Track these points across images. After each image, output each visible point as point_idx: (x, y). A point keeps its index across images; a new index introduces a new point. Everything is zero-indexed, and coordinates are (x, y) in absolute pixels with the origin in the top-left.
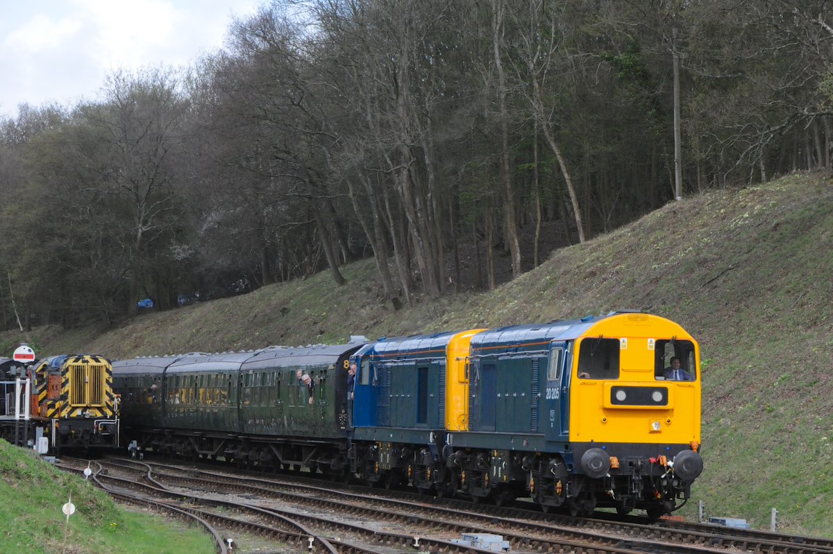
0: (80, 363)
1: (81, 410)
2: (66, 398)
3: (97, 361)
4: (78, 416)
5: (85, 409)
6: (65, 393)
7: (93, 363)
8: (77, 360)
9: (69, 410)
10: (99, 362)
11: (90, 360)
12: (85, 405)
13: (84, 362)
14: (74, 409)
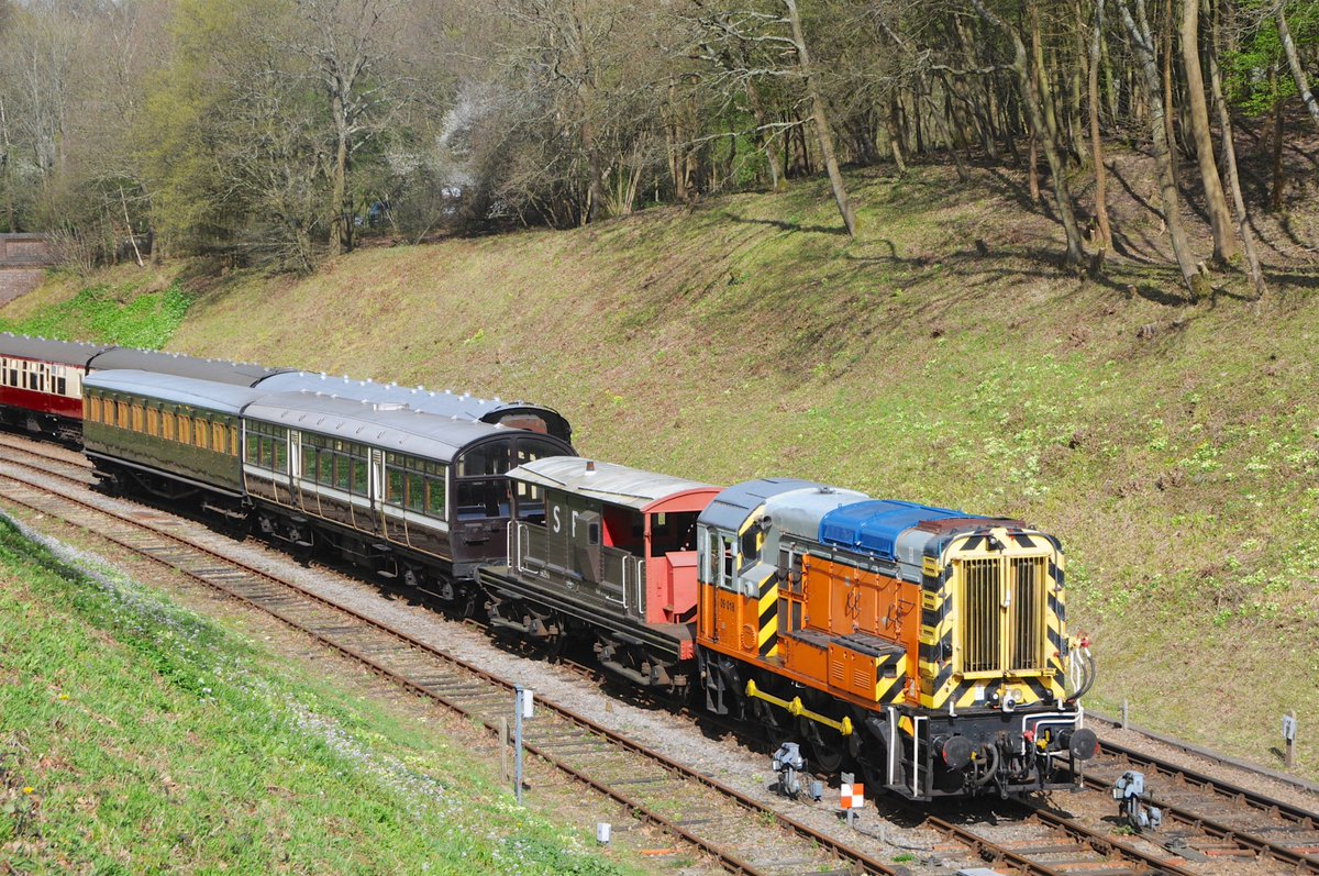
0: (981, 552)
1: (983, 688)
2: (948, 654)
3: (1024, 541)
4: (976, 703)
5: (994, 684)
6: (943, 639)
7: (1014, 549)
8: (972, 543)
9: (952, 689)
10: (1031, 545)
11: (1006, 541)
12: (997, 674)
13: (991, 547)
14: (966, 685)
